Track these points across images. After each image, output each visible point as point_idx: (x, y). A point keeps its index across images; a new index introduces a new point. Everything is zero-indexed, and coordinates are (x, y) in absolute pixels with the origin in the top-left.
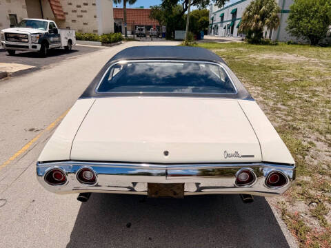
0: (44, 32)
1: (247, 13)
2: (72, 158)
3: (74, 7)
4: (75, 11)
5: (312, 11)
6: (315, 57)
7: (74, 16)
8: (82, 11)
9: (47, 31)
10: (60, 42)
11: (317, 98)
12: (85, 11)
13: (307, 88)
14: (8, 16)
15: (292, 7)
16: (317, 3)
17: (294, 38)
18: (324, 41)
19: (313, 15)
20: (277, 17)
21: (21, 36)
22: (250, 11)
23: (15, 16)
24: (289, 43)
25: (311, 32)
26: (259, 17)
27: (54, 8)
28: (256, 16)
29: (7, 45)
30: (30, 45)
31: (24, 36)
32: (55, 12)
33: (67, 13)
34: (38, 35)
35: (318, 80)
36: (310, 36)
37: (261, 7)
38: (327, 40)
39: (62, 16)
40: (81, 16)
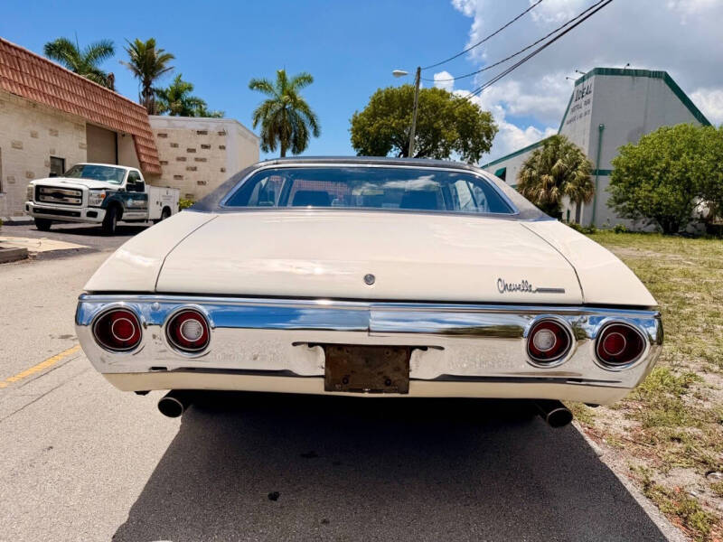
0: (116, 187)
1: (527, 171)
2: (159, 289)
3: (182, 152)
4: (184, 159)
5: (658, 170)
6: (675, 253)
7: (180, 168)
8: (197, 159)
9: (123, 186)
10: (145, 209)
11: (691, 309)
12: (203, 160)
13: (667, 294)
14: (49, 159)
15: (617, 163)
16: (665, 155)
17: (627, 223)
18: (689, 228)
19: (661, 178)
20: (587, 179)
21: (68, 192)
22: (533, 169)
23: (63, 160)
24: (618, 231)
25: (660, 210)
26: (551, 178)
27: (141, 150)
28: (545, 177)
29: (35, 210)
30: (83, 210)
31: (75, 193)
32: (143, 159)
33: (166, 163)
34: (103, 192)
35: (688, 282)
36: (659, 218)
37: (554, 161)
38: (695, 226)
39: (156, 166)
40: (195, 169)
